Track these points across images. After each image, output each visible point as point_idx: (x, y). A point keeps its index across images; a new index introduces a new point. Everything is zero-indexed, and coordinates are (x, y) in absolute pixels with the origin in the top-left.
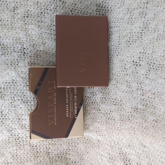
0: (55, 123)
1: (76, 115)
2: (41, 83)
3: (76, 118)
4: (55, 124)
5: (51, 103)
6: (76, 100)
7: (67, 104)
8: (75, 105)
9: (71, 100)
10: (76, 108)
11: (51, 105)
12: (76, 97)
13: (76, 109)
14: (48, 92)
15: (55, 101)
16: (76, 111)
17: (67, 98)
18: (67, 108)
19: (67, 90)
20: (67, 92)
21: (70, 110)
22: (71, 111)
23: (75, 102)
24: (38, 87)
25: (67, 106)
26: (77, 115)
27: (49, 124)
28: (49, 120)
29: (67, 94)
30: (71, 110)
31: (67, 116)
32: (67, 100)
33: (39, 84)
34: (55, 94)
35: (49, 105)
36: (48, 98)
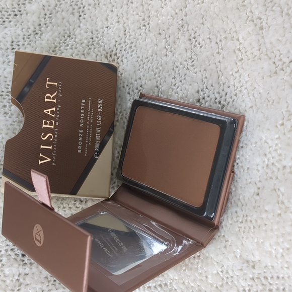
0: (54, 162)
1: (97, 151)
2: (33, 82)
3: (96, 157)
4: (53, 164)
5: (48, 122)
6: (99, 123)
7: (81, 128)
8: (97, 133)
9: (90, 122)
10: (98, 138)
11: (48, 126)
12: (99, 117)
13: (97, 140)
14: (46, 100)
15: (58, 119)
16: (97, 144)
17: (82, 116)
18: (81, 137)
19: (83, 103)
20: (83, 106)
21: (87, 141)
22: (88, 143)
23: (98, 126)
24: (26, 89)
25: (81, 133)
26: (100, 152)
27: (40, 162)
28: (41, 155)
29: (83, 109)
30: (89, 141)
31: (79, 151)
32: (82, 121)
33: (29, 84)
34: (59, 106)
35: (44, 126)
36: (45, 111)
